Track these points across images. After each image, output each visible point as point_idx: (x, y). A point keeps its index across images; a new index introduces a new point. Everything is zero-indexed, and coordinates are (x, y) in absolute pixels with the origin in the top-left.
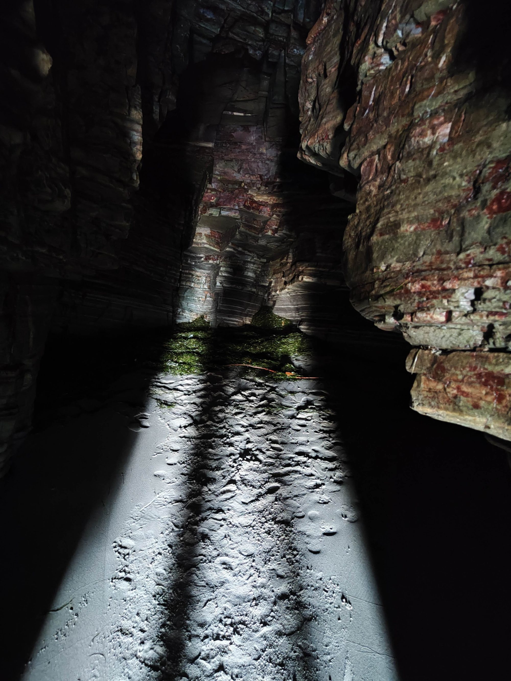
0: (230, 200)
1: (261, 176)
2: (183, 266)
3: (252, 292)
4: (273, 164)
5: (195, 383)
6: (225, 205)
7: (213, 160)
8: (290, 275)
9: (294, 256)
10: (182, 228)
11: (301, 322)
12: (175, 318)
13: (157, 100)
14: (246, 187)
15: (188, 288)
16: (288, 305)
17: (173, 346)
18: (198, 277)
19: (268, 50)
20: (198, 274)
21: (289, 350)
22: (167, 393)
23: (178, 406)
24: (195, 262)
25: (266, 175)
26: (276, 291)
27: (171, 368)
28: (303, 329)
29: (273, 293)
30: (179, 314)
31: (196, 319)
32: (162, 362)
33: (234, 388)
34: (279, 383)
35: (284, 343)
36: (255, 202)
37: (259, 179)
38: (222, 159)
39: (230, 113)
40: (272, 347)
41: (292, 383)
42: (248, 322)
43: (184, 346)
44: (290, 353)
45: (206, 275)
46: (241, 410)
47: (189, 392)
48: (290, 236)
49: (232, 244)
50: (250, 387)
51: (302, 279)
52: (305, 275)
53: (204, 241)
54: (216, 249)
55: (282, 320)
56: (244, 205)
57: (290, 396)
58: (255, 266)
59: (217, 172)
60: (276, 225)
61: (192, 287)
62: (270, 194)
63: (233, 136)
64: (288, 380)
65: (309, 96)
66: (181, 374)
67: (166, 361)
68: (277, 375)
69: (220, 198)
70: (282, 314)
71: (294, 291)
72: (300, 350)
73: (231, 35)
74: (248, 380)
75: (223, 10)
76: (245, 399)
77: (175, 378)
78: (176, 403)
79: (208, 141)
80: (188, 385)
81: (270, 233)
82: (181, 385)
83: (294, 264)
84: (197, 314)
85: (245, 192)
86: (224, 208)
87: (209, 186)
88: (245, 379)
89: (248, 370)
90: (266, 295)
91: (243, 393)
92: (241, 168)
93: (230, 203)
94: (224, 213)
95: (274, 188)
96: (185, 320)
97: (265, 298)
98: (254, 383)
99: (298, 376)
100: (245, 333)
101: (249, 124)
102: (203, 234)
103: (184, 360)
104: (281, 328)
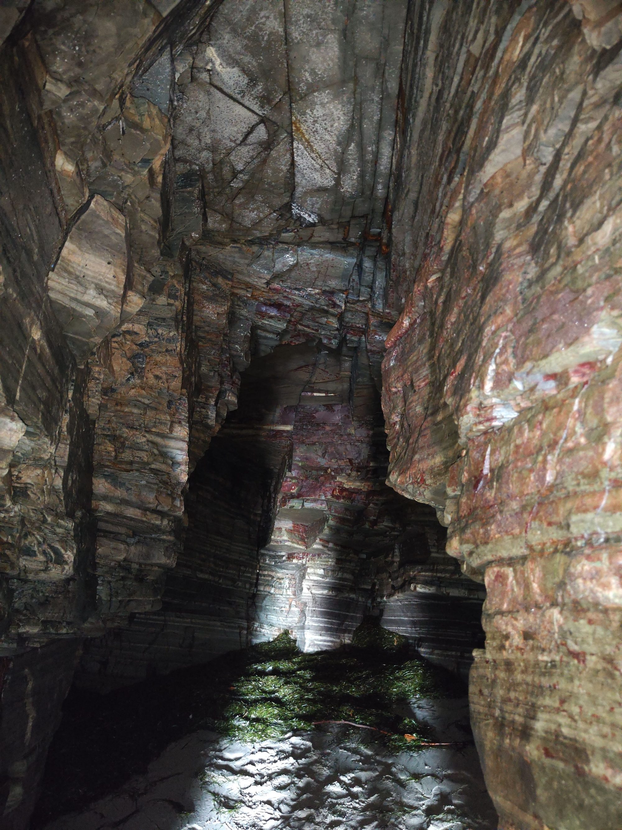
0: (313, 489)
1: (350, 460)
2: (260, 566)
3: (350, 598)
4: (364, 445)
5: (272, 759)
6: (309, 496)
7: (292, 445)
8: (399, 579)
9: (401, 555)
10: (259, 519)
11: (420, 641)
12: (250, 637)
13: (213, 403)
14: (333, 473)
15: (267, 595)
16: (400, 616)
17: (243, 690)
18: (280, 579)
19: (345, 336)
20: (279, 575)
21: (407, 689)
22: (230, 781)
23: (244, 809)
24: (276, 562)
25: (356, 459)
26: (382, 597)
27: (239, 729)
28: (424, 653)
29: (379, 600)
30: (256, 631)
31: (278, 637)
32: (227, 719)
33: (329, 768)
34: (396, 756)
35: (398, 679)
36: (346, 490)
37: (349, 464)
38: (303, 442)
39: (309, 394)
40: (382, 686)
41: (415, 755)
42: (347, 641)
43: (259, 688)
44: (409, 695)
45: (290, 576)
46: (340, 816)
47: (262, 776)
48: (393, 529)
49: (321, 540)
50: (353, 765)
51: (415, 588)
52: (418, 583)
53: (285, 538)
54: (301, 547)
55: (394, 636)
56: (333, 495)
57: (413, 784)
58: (352, 564)
59: (297, 458)
60: (374, 516)
61: (272, 594)
62: (363, 480)
63: (314, 417)
64: (409, 748)
65: (394, 408)
66: (253, 741)
67: (233, 717)
68: (393, 740)
69: (302, 487)
70: (393, 628)
71: (407, 599)
72: (424, 690)
73: (300, 327)
74: (348, 750)
75: (289, 306)
76: (345, 792)
77: (243, 748)
78: (242, 801)
79: (285, 423)
80: (262, 761)
81: (367, 526)
82: (252, 763)
83: (402, 565)
84: (279, 629)
85: (332, 479)
86: (308, 500)
87: (288, 474)
88: (345, 749)
89: (349, 730)
90: (370, 601)
91: (342, 778)
92: (326, 452)
93: (314, 493)
94: (308, 505)
95: (368, 472)
96: (264, 639)
97: (369, 605)
98: (358, 757)
99: (423, 742)
100: (344, 661)
101: (333, 402)
102: (283, 529)
103: (258, 714)
104: (393, 649)
